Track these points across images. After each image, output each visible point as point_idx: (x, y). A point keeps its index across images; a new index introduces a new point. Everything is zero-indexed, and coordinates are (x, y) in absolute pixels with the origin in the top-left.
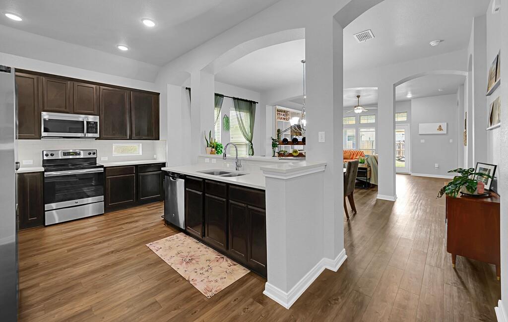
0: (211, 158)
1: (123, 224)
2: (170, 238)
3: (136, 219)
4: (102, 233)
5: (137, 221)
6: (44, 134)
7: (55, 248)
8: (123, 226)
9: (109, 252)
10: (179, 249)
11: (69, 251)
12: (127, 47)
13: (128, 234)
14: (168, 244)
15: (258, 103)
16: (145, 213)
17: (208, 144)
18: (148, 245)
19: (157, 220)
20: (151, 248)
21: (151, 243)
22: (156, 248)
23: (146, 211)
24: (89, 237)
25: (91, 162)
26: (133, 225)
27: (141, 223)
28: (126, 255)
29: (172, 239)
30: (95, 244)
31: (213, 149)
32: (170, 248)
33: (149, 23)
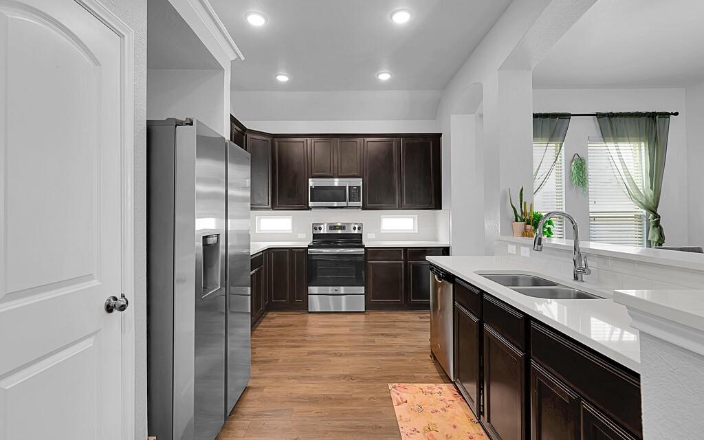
0: (518, 245)
1: (378, 335)
2: (429, 388)
3: (398, 331)
4: (350, 341)
5: (395, 336)
6: (311, 204)
7: (301, 344)
8: (376, 339)
9: (341, 375)
10: (435, 419)
11: (310, 353)
12: (389, 73)
13: (376, 355)
14: (420, 398)
15: (676, 114)
16: (412, 325)
17: (516, 215)
18: (390, 386)
19: (421, 344)
20: (393, 394)
21: (397, 384)
22: (398, 397)
23: (414, 322)
24: (334, 341)
25: (356, 240)
26: (388, 341)
27: (399, 341)
28: (357, 391)
29: (430, 391)
30: (335, 355)
31: (529, 227)
32: (420, 409)
33: (401, 18)
